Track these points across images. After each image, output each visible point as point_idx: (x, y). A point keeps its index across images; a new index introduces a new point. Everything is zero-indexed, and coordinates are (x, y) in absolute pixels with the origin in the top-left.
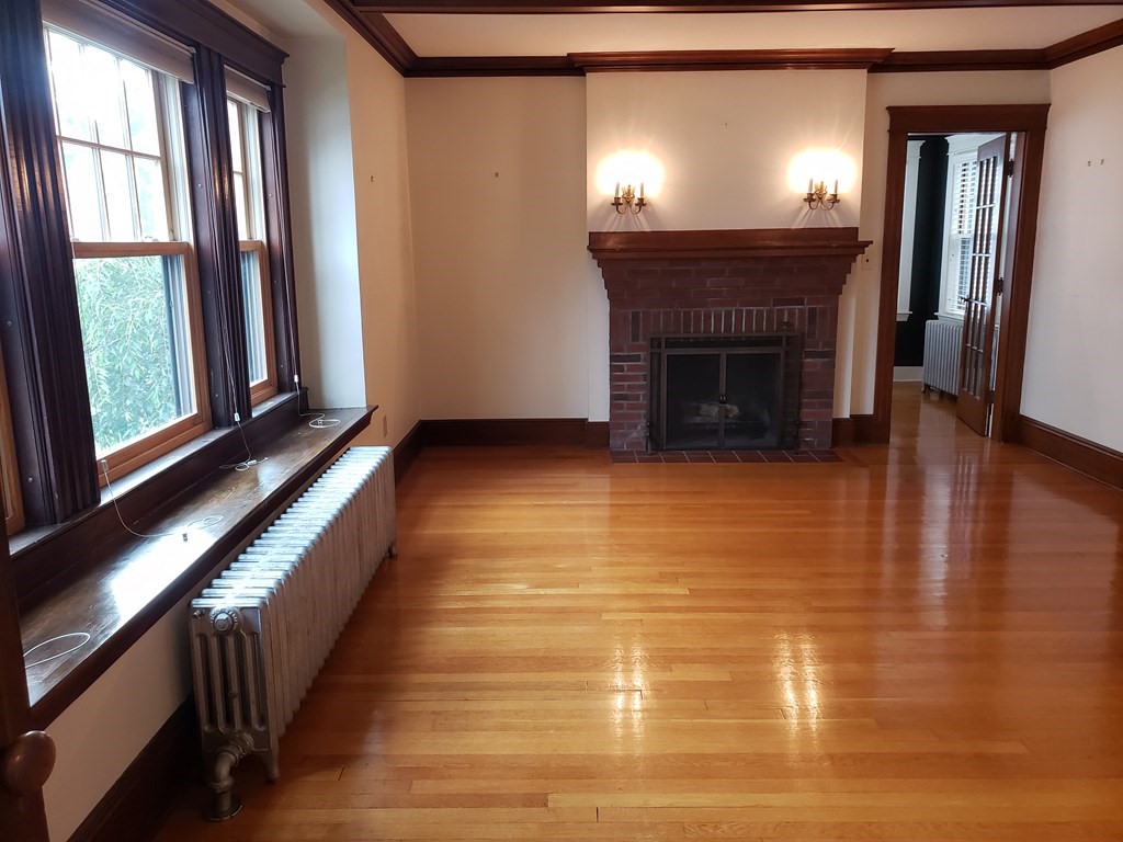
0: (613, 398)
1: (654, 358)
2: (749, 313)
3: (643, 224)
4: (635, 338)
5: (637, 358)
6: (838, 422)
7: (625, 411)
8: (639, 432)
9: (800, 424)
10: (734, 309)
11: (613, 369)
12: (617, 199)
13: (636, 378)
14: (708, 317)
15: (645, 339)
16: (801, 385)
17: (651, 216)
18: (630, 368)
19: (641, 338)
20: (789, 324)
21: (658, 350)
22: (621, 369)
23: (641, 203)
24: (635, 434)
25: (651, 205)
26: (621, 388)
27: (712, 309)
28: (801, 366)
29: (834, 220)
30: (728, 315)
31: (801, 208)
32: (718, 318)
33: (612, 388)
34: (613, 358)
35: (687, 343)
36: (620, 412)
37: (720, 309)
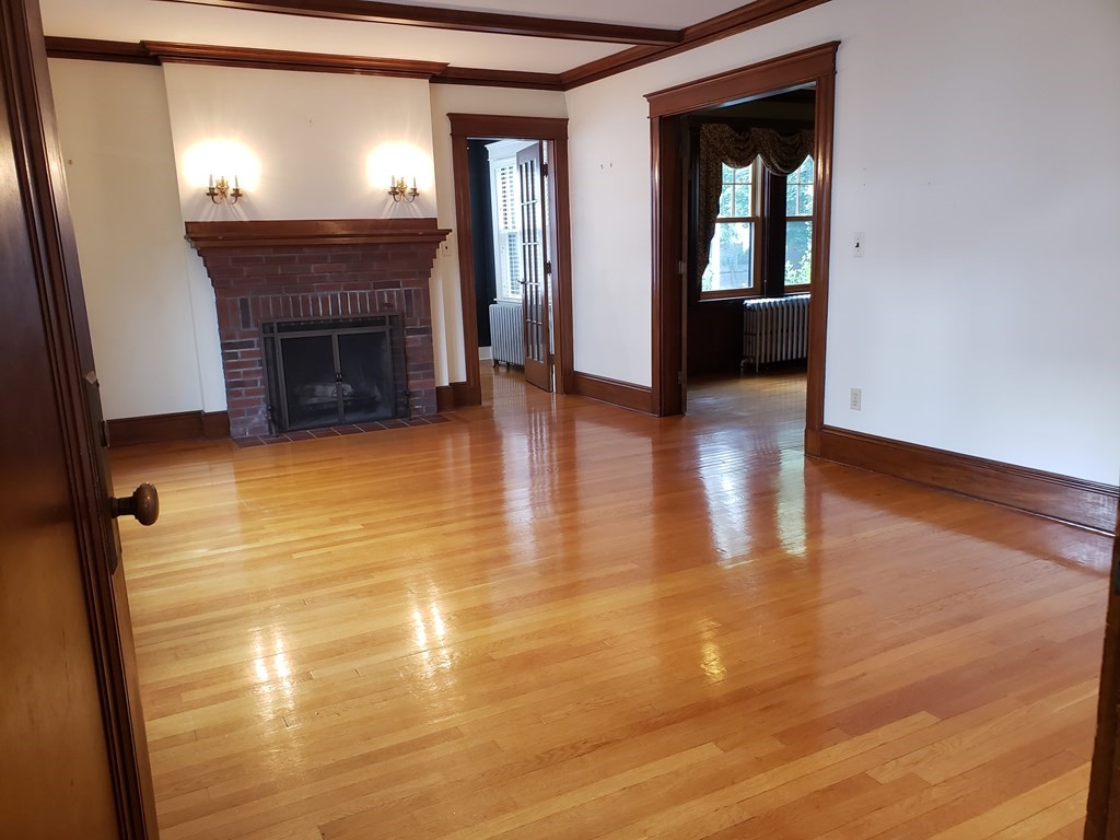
0: (229, 385)
1: (269, 343)
2: (353, 297)
3: (240, 214)
4: (246, 324)
5: (251, 345)
6: (439, 389)
7: (244, 398)
8: (260, 417)
9: (409, 395)
10: (339, 293)
11: (225, 356)
12: (211, 189)
13: (252, 364)
14: (315, 301)
15: (257, 325)
16: (406, 359)
17: (248, 206)
18: (244, 355)
19: (252, 325)
20: (390, 305)
21: (271, 335)
22: (235, 356)
23: (237, 194)
24: (256, 420)
25: (246, 196)
26: (237, 375)
27: (319, 294)
28: (405, 342)
29: (415, 212)
30: (334, 298)
31: (386, 201)
32: (325, 302)
33: (227, 375)
34: (224, 346)
35: (298, 327)
36: (240, 398)
37: (325, 293)
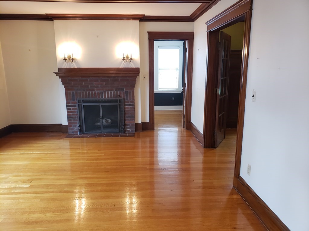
0: (68, 118)
1: (80, 106)
2: (108, 93)
3: (74, 66)
6: (137, 125)
7: (72, 122)
8: (77, 128)
9: (125, 125)
10: (103, 91)
11: (67, 109)
12: (65, 58)
13: (75, 112)
14: (95, 93)
15: (76, 100)
16: (125, 114)
17: (77, 63)
18: (73, 109)
19: (75, 100)
20: (120, 96)
21: (81, 103)
23: (73, 59)
25: (77, 60)
26: (70, 115)
27: (97, 91)
28: (124, 108)
29: (132, 65)
30: (102, 93)
31: (122, 62)
32: (99, 94)
34: (67, 106)
35: (89, 101)
37: (99, 91)
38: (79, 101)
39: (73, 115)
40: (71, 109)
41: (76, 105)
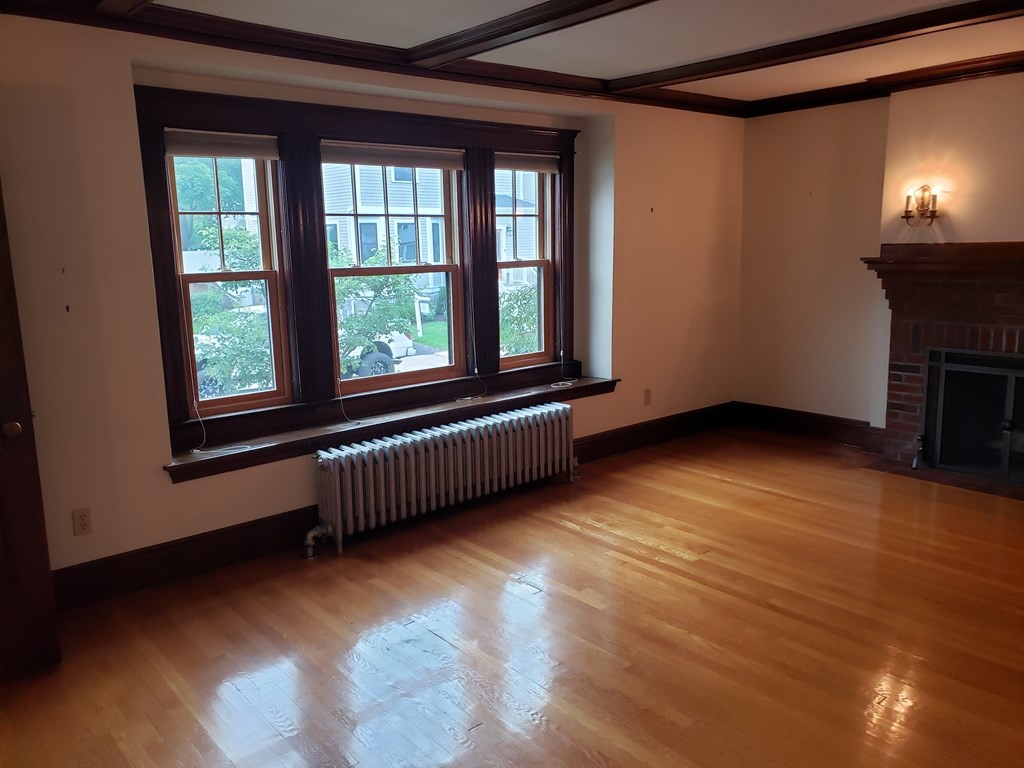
0: (890, 406)
1: (932, 372)
3: (937, 236)
4: (915, 349)
5: (916, 370)
7: (901, 421)
8: (914, 445)
11: (891, 377)
12: (907, 212)
13: (914, 390)
15: (924, 351)
17: (947, 228)
18: (909, 379)
19: (921, 350)
21: (937, 364)
22: (899, 378)
23: (934, 215)
24: (909, 446)
26: (899, 397)
27: (1004, 327)
33: (890, 396)
34: (892, 367)
35: (971, 360)
36: (896, 421)
37: (1014, 327)
38: (934, 356)
39: (908, 398)
40: (904, 378)
41: (922, 369)
